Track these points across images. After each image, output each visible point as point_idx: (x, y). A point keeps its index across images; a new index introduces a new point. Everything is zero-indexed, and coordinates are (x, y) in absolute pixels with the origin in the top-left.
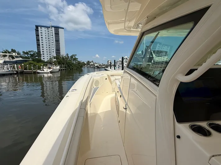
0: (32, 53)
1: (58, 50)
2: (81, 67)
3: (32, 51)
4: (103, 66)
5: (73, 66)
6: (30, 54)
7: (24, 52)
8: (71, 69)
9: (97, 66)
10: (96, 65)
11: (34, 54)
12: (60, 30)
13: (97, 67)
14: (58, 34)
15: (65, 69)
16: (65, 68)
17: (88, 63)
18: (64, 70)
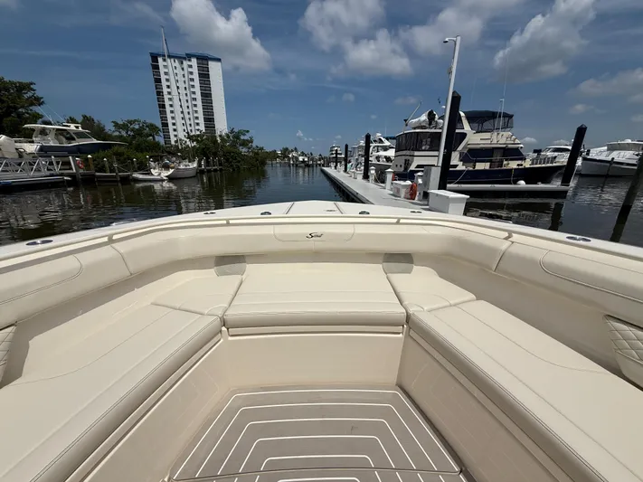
0: (137, 127)
1: (209, 120)
2: (263, 163)
3: (135, 120)
4: (319, 162)
5: (239, 162)
6: (133, 130)
7: (116, 125)
8: (234, 170)
9: (304, 161)
10: (301, 159)
11: (141, 129)
12: (212, 65)
13: (303, 165)
14: (208, 76)
15: (221, 170)
16: (220, 164)
17: (285, 152)
18: (215, 170)
